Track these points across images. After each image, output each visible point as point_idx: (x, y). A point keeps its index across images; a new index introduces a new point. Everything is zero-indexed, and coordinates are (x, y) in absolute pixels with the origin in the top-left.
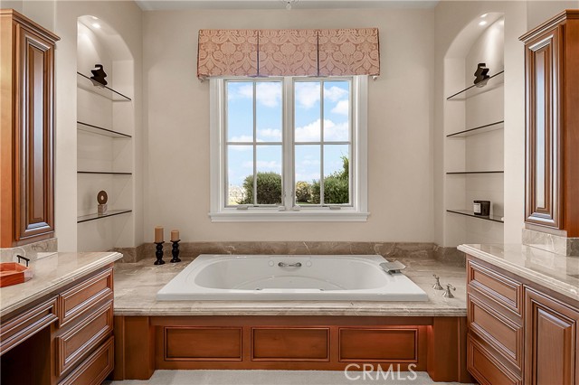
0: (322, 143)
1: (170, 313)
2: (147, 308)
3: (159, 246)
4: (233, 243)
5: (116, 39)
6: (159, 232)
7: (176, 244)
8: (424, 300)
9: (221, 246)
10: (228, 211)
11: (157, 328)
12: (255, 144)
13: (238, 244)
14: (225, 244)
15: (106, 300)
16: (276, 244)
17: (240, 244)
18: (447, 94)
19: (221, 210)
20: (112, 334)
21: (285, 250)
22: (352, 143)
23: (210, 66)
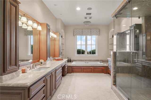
0: (91, 45)
1: (74, 66)
5: (63, 31)
6: (68, 58)
7: (70, 60)
8: (103, 65)
9: (76, 60)
12: (81, 45)
13: (79, 60)
15: (67, 64)
16: (84, 60)
18: (109, 38)
20: (67, 68)
21: (86, 61)
22: (96, 45)
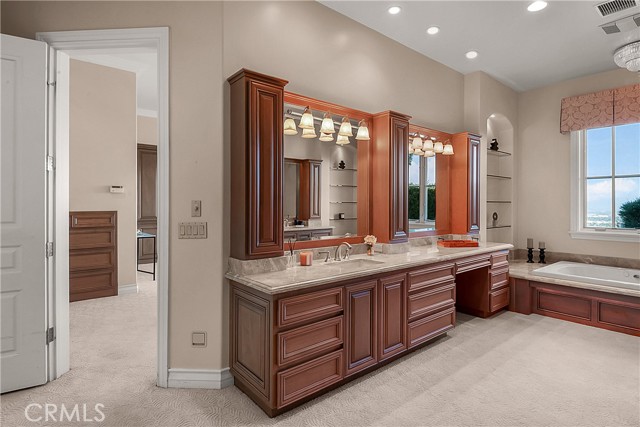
1: (541, 280)
2: (527, 277)
3: (530, 250)
4: (590, 256)
5: (504, 120)
6: (530, 241)
7: (542, 251)
9: (579, 257)
10: (586, 231)
11: (533, 288)
12: (613, 177)
14: (583, 256)
15: (506, 266)
17: (597, 257)
19: (580, 228)
20: (507, 285)
23: (570, 123)
